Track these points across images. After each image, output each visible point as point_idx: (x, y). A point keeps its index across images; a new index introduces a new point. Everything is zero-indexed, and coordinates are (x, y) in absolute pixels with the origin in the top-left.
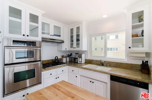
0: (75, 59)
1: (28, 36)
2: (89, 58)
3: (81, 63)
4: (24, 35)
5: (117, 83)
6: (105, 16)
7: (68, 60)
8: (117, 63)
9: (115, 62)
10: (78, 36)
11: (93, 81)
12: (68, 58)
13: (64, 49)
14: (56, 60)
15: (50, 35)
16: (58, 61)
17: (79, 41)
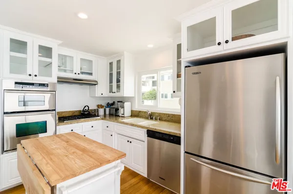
0: (117, 110)
1: (36, 76)
2: (137, 108)
3: (123, 115)
4: (30, 75)
5: (157, 141)
6: (151, 46)
7: (107, 112)
8: (169, 115)
9: (167, 114)
10: (119, 73)
11: (130, 140)
12: (107, 110)
13: (98, 94)
14: (86, 112)
15: (74, 72)
16: (89, 112)
17: (120, 82)
